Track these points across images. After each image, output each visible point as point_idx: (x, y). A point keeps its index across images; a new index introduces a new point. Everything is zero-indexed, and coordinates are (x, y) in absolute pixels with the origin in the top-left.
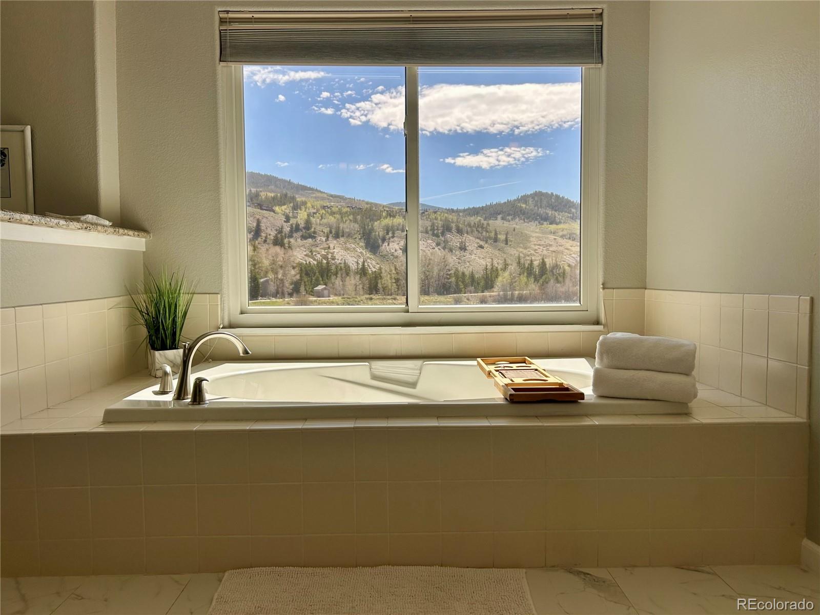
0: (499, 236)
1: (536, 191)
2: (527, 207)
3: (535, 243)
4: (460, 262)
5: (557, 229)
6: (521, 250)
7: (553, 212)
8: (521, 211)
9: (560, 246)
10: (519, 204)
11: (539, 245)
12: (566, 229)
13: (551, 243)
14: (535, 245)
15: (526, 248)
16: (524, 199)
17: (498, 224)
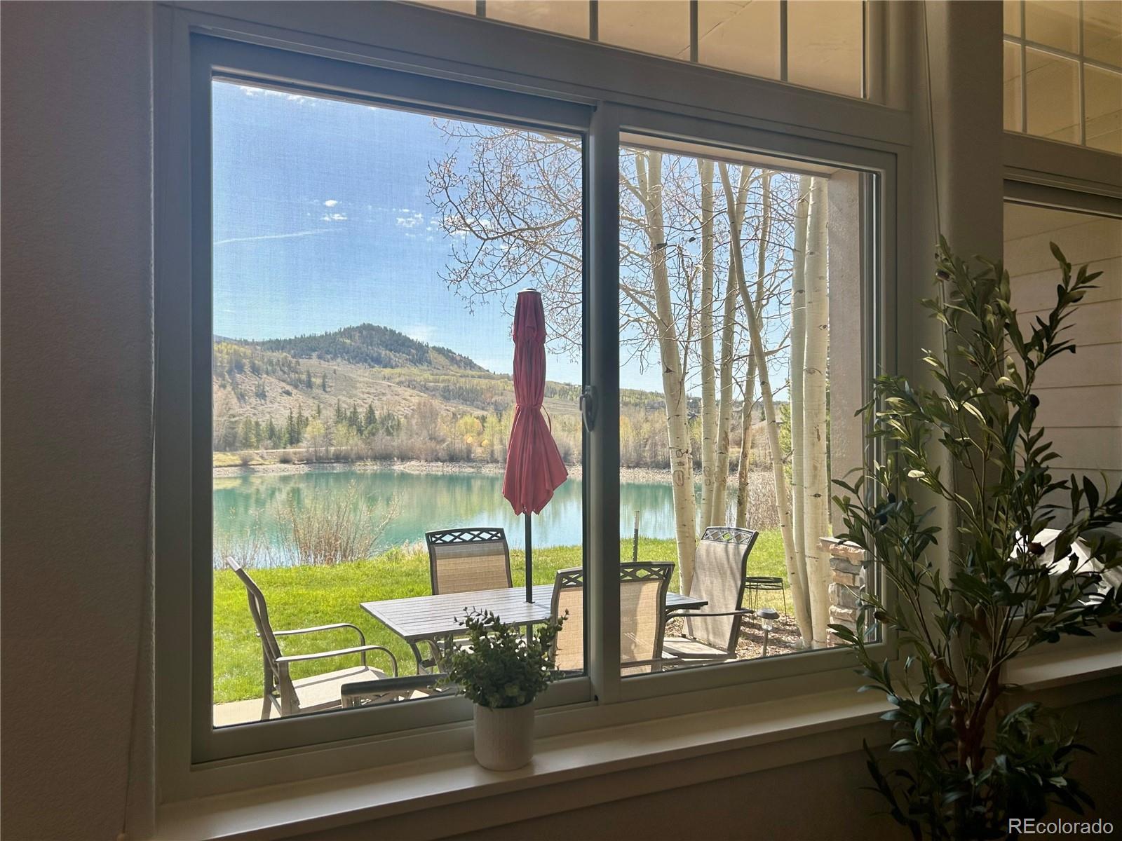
0: (313, 380)
1: (364, 324)
2: (353, 344)
3: (363, 390)
4: (257, 412)
5: (393, 374)
6: (344, 398)
7: (388, 352)
8: (344, 348)
9: (396, 395)
10: (341, 339)
11: (368, 393)
12: (404, 375)
13: (384, 392)
14: (363, 393)
15: (350, 397)
16: (348, 332)
17: (312, 363)
